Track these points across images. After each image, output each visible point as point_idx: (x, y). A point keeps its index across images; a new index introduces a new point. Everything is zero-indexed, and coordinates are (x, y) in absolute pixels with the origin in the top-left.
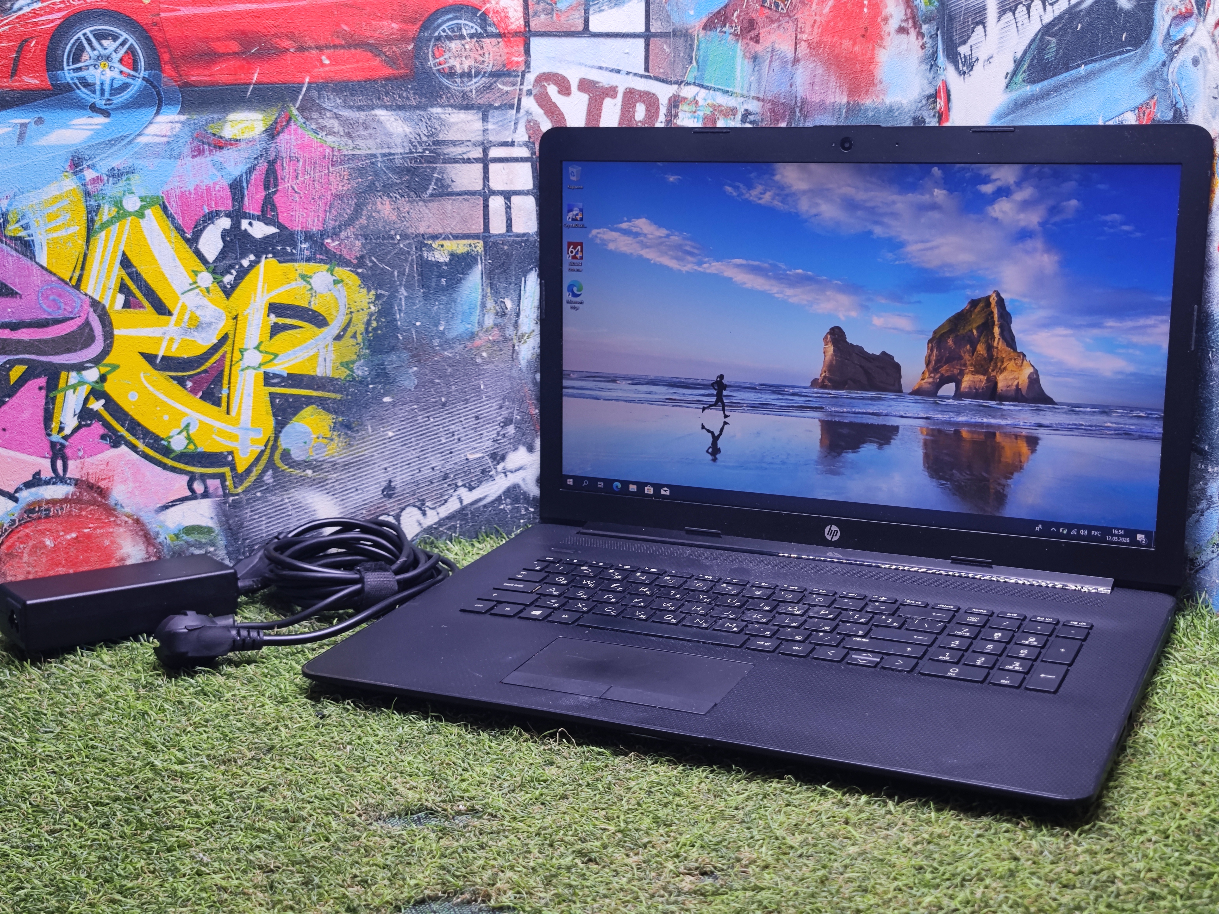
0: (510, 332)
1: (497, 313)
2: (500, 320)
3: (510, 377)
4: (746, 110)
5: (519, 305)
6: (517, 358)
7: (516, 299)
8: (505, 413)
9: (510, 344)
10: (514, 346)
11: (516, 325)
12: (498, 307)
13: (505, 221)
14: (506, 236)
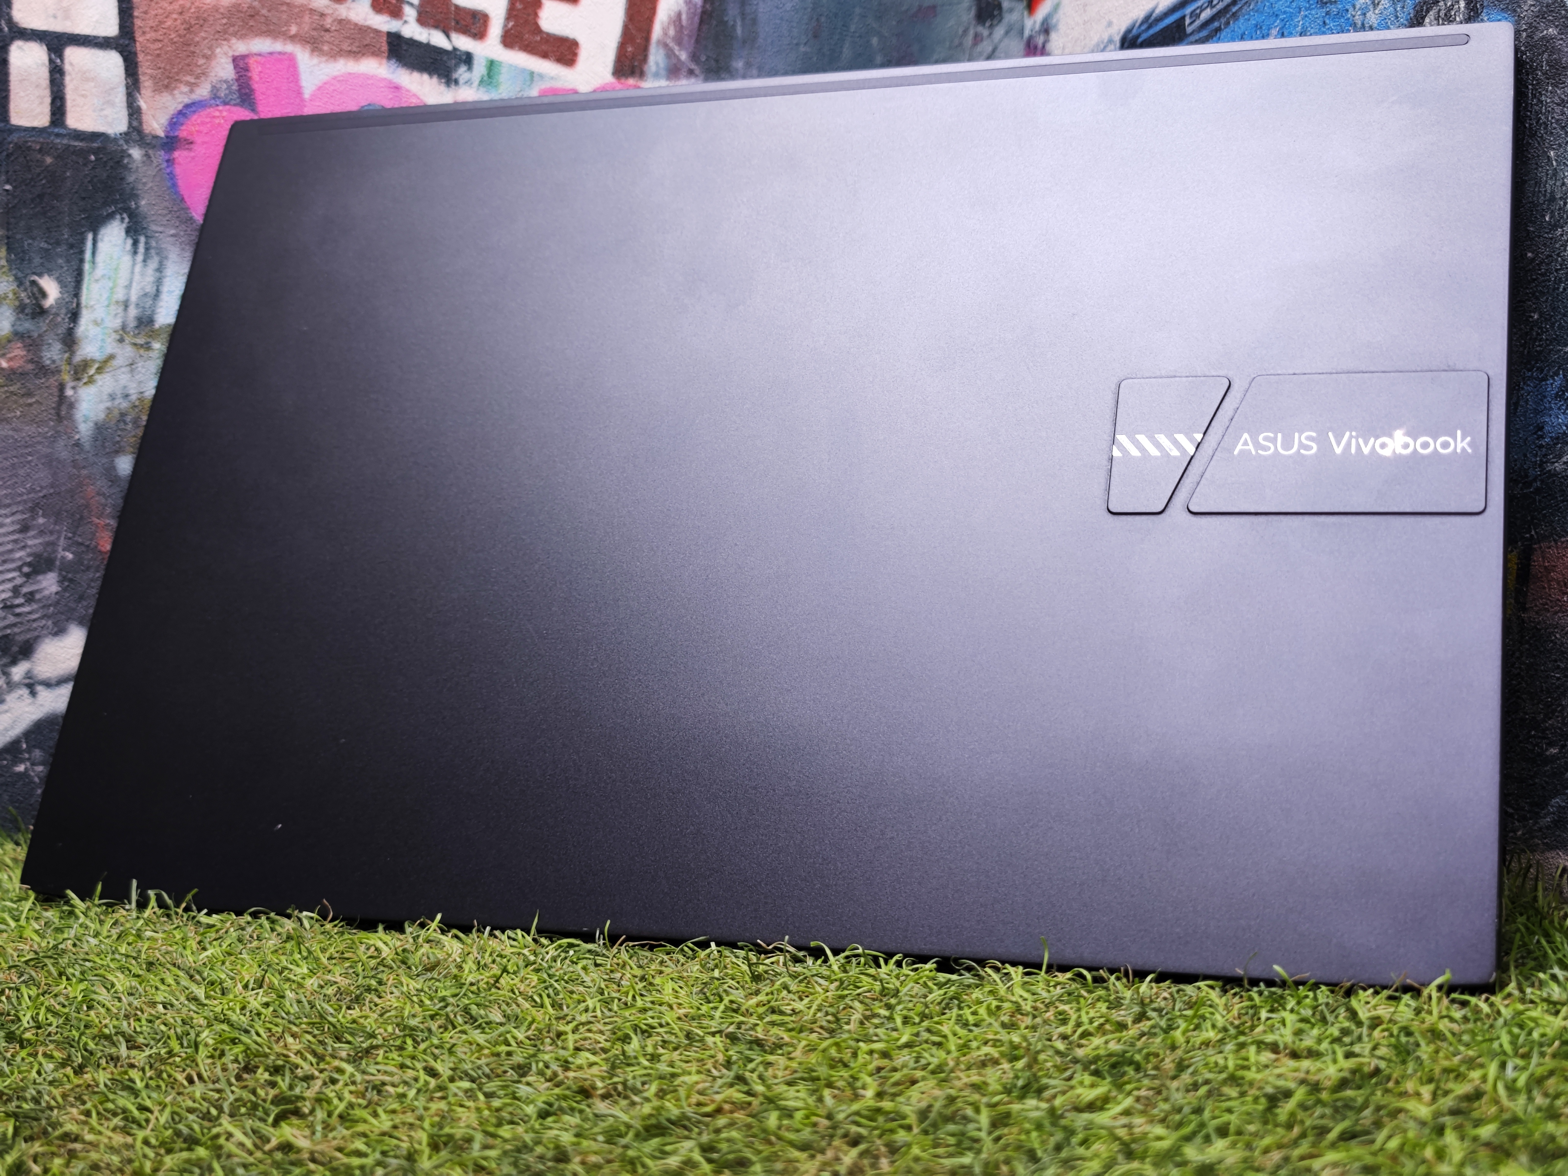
0: (53, 353)
1: (21, 309)
2: (27, 325)
3: (50, 461)
5: (77, 295)
6: (70, 417)
7: (69, 279)
8: (34, 542)
9: (53, 381)
10: (62, 387)
11: (70, 341)
12: (23, 295)
13: (48, 100)
14: (50, 134)
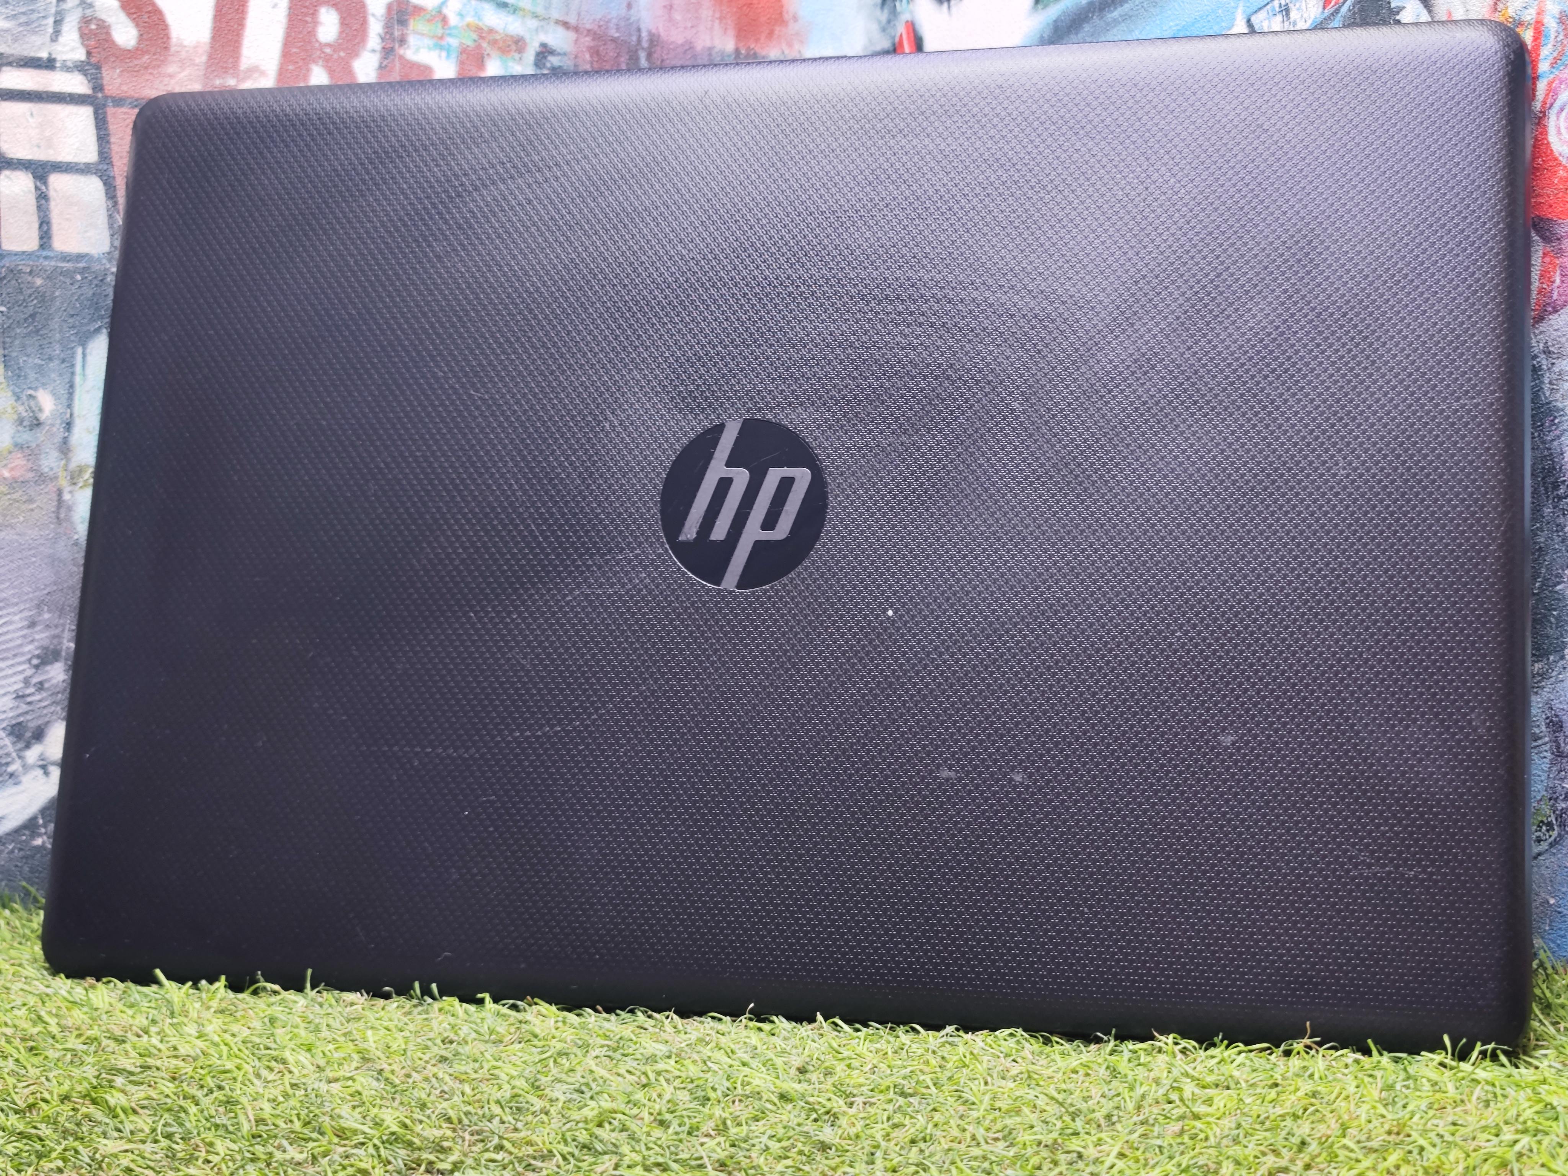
0: (51, 461)
1: (20, 421)
2: (26, 436)
4: (544, 45)
5: (70, 406)
7: (63, 391)
8: (41, 636)
9: (51, 487)
10: (60, 493)
11: (65, 449)
12: (21, 409)
13: (37, 225)
14: (38, 257)
